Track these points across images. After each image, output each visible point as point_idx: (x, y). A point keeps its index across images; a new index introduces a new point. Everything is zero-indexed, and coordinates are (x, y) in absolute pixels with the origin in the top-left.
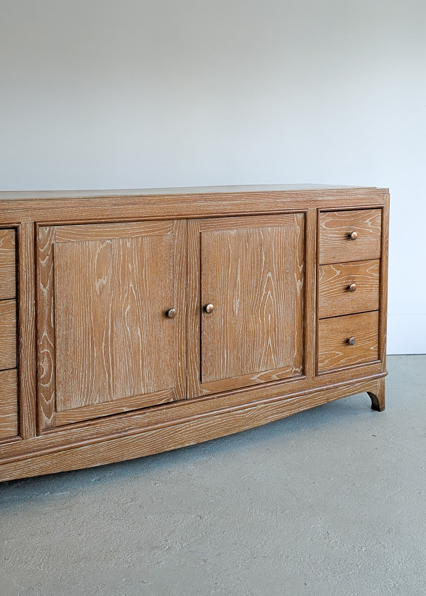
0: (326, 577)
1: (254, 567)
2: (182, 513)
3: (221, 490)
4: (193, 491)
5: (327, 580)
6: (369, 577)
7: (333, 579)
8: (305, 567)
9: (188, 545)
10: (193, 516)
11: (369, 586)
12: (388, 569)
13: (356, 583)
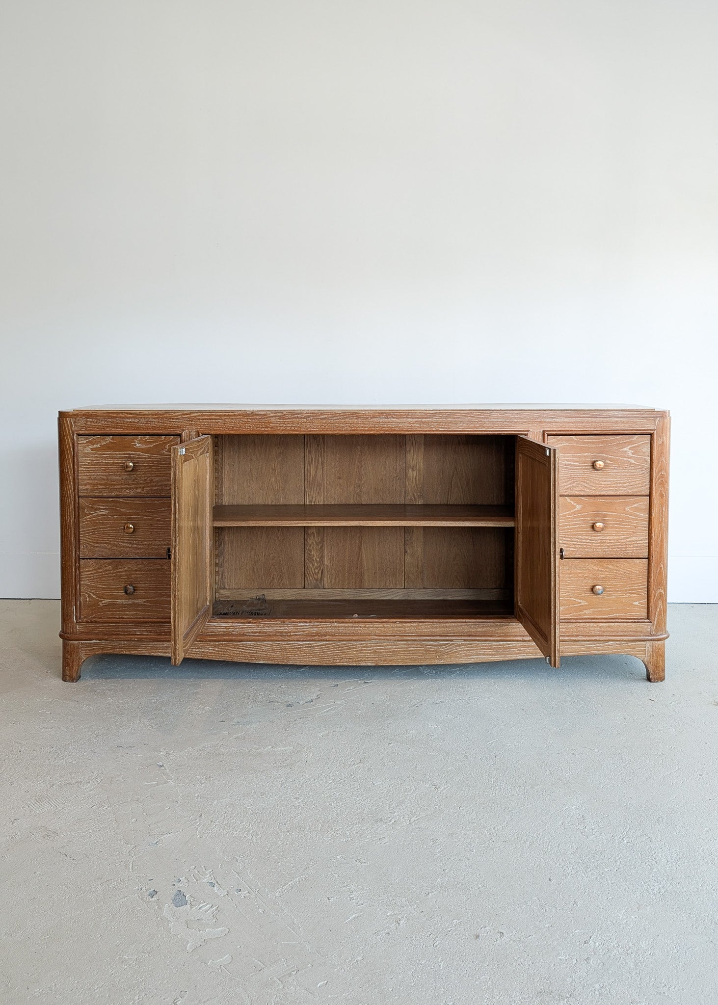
0: (575, 873)
1: (492, 852)
2: (415, 781)
3: (463, 755)
4: (430, 755)
5: (576, 876)
6: (629, 877)
7: (584, 875)
8: (551, 858)
9: (417, 819)
10: (427, 785)
11: (627, 889)
12: (654, 869)
13: (612, 883)
